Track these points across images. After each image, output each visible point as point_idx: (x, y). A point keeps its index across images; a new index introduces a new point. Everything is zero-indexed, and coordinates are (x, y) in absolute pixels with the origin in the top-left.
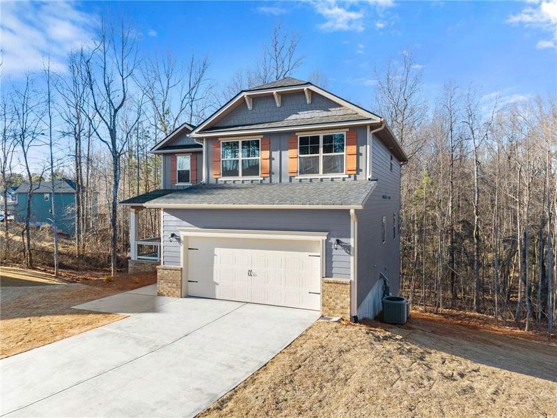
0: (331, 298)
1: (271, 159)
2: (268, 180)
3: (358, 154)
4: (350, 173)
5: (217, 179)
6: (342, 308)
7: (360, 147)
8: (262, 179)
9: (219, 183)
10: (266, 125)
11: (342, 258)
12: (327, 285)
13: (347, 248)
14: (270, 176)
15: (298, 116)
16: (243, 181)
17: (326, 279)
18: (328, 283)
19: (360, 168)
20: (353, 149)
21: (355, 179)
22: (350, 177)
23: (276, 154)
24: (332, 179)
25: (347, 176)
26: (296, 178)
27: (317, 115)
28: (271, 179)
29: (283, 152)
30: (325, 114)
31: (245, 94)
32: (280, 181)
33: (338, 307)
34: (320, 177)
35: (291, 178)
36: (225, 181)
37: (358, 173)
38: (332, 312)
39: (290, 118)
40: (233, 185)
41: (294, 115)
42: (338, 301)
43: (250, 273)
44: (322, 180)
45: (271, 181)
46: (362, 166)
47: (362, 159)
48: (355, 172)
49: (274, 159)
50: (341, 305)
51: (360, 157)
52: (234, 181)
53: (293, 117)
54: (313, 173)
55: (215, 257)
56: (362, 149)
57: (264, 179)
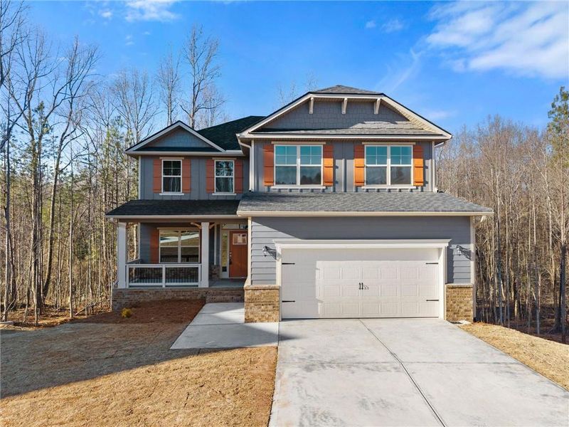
0: (455, 303)
1: (335, 167)
2: (331, 189)
3: (425, 167)
4: (417, 184)
5: (269, 187)
6: (466, 311)
7: (426, 161)
8: (324, 187)
9: (272, 191)
10: (334, 132)
11: (462, 264)
12: (450, 290)
13: (467, 253)
14: (334, 185)
15: (364, 126)
16: (301, 190)
17: (449, 284)
18: (453, 288)
19: (427, 180)
20: (420, 162)
21: (422, 191)
22: (417, 188)
23: (340, 163)
24: (400, 190)
25: (415, 187)
26: (363, 187)
27: (385, 126)
28: (334, 189)
29: (348, 161)
30: (392, 126)
31: (312, 96)
32: (345, 191)
33: (462, 310)
34: (388, 188)
35: (357, 187)
36: (280, 189)
37: (424, 185)
38: (456, 316)
39: (355, 126)
40: (289, 193)
41: (360, 124)
42: (462, 305)
43: (362, 286)
44: (389, 190)
45: (334, 191)
46: (429, 179)
47: (428, 171)
48: (422, 184)
49: (337, 167)
50: (465, 308)
51: (426, 170)
52: (291, 190)
53: (359, 125)
54: (382, 183)
55: (317, 271)
56: (428, 163)
57: (327, 188)
